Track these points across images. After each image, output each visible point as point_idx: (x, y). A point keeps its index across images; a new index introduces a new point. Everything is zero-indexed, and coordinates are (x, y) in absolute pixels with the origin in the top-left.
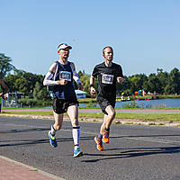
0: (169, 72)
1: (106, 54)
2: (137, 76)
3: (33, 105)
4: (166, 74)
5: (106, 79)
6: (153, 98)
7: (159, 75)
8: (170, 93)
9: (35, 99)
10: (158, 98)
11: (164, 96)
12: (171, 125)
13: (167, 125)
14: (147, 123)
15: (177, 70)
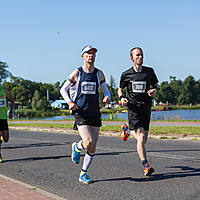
0: (183, 80)
1: (135, 57)
3: (31, 116)
4: (180, 82)
5: (138, 87)
6: (165, 109)
7: (172, 83)
8: (184, 104)
9: (34, 110)
10: (170, 109)
11: (178, 106)
12: (185, 138)
13: (181, 139)
14: (158, 137)
15: (192, 78)
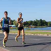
2: (30, 21)
4: (38, 20)
6: (34, 27)
7: (36, 21)
8: (39, 26)
10: (36, 27)
12: (40, 35)
13: (38, 35)
15: (41, 19)
